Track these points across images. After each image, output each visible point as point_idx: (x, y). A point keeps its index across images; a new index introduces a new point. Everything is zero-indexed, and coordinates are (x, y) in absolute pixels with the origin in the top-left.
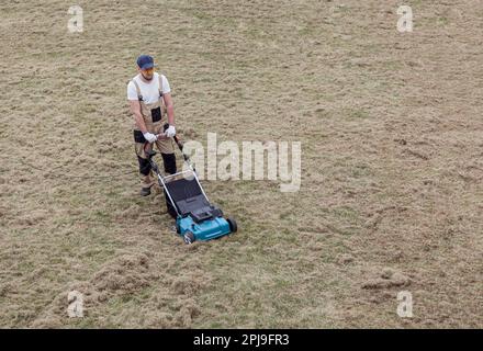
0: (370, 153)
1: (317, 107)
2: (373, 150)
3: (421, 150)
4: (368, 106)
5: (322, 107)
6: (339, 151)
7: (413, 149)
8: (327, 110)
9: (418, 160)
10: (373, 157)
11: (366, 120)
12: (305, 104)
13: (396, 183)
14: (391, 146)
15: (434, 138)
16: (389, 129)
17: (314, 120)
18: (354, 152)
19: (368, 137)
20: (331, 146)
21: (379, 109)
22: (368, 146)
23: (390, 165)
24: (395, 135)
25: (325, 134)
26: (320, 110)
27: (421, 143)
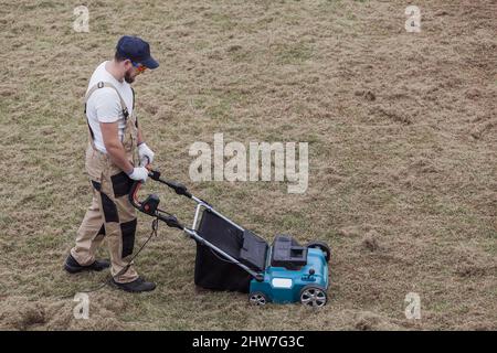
0: (319, 116)
1: (230, 44)
2: (323, 111)
3: (398, 107)
4: (308, 37)
5: (236, 41)
6: (269, 116)
7: (386, 107)
8: (246, 47)
9: (395, 126)
10: (326, 123)
11: (309, 62)
12: (209, 39)
13: (365, 165)
14: (352, 103)
15: (416, 86)
16: (347, 75)
17: (227, 65)
18: (294, 116)
19: (314, 91)
20: (257, 109)
21: (327, 42)
22: (315, 105)
23: (353, 135)
24: (357, 85)
25: (246, 88)
26: (234, 49)
27: (399, 96)
